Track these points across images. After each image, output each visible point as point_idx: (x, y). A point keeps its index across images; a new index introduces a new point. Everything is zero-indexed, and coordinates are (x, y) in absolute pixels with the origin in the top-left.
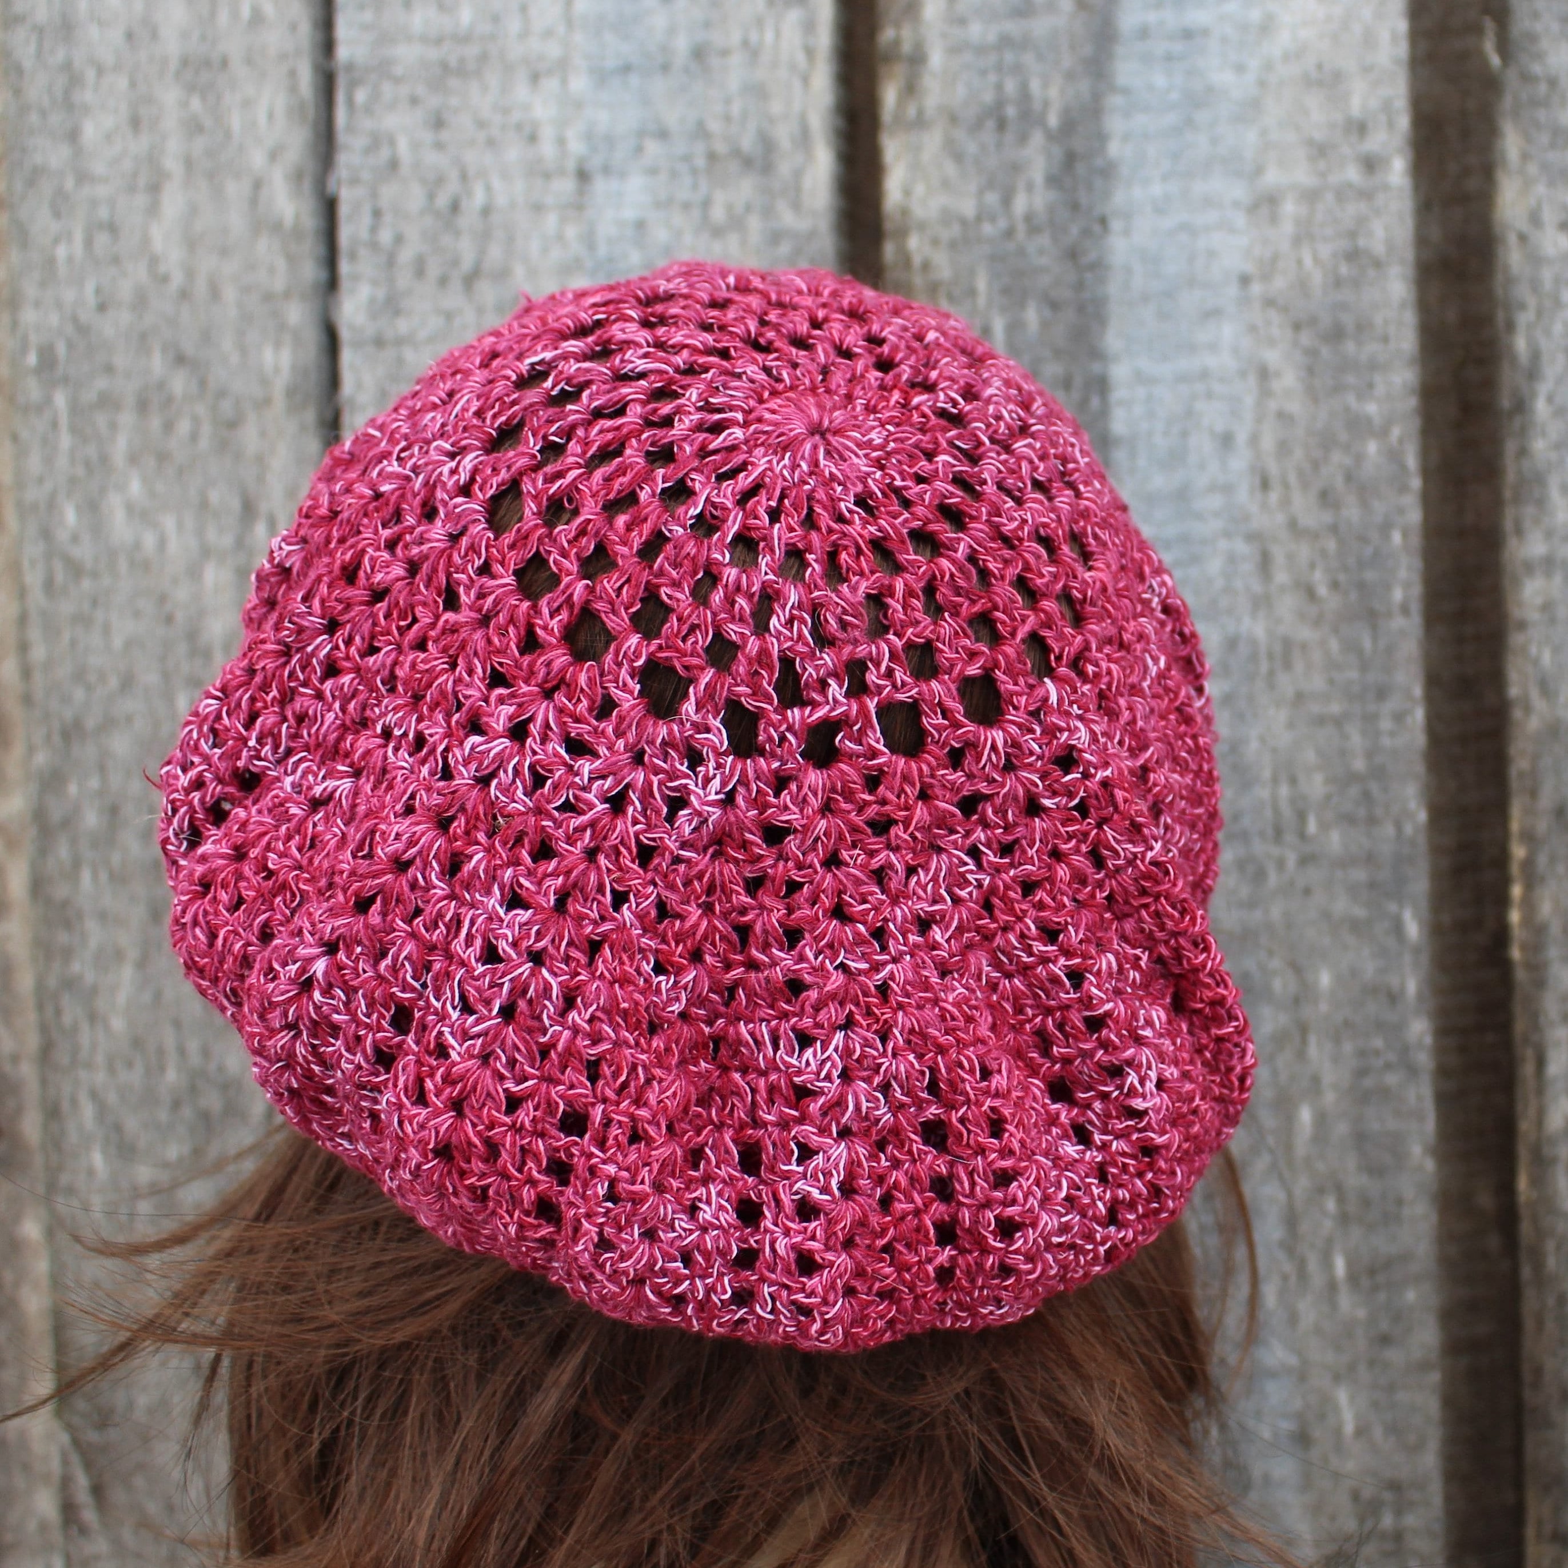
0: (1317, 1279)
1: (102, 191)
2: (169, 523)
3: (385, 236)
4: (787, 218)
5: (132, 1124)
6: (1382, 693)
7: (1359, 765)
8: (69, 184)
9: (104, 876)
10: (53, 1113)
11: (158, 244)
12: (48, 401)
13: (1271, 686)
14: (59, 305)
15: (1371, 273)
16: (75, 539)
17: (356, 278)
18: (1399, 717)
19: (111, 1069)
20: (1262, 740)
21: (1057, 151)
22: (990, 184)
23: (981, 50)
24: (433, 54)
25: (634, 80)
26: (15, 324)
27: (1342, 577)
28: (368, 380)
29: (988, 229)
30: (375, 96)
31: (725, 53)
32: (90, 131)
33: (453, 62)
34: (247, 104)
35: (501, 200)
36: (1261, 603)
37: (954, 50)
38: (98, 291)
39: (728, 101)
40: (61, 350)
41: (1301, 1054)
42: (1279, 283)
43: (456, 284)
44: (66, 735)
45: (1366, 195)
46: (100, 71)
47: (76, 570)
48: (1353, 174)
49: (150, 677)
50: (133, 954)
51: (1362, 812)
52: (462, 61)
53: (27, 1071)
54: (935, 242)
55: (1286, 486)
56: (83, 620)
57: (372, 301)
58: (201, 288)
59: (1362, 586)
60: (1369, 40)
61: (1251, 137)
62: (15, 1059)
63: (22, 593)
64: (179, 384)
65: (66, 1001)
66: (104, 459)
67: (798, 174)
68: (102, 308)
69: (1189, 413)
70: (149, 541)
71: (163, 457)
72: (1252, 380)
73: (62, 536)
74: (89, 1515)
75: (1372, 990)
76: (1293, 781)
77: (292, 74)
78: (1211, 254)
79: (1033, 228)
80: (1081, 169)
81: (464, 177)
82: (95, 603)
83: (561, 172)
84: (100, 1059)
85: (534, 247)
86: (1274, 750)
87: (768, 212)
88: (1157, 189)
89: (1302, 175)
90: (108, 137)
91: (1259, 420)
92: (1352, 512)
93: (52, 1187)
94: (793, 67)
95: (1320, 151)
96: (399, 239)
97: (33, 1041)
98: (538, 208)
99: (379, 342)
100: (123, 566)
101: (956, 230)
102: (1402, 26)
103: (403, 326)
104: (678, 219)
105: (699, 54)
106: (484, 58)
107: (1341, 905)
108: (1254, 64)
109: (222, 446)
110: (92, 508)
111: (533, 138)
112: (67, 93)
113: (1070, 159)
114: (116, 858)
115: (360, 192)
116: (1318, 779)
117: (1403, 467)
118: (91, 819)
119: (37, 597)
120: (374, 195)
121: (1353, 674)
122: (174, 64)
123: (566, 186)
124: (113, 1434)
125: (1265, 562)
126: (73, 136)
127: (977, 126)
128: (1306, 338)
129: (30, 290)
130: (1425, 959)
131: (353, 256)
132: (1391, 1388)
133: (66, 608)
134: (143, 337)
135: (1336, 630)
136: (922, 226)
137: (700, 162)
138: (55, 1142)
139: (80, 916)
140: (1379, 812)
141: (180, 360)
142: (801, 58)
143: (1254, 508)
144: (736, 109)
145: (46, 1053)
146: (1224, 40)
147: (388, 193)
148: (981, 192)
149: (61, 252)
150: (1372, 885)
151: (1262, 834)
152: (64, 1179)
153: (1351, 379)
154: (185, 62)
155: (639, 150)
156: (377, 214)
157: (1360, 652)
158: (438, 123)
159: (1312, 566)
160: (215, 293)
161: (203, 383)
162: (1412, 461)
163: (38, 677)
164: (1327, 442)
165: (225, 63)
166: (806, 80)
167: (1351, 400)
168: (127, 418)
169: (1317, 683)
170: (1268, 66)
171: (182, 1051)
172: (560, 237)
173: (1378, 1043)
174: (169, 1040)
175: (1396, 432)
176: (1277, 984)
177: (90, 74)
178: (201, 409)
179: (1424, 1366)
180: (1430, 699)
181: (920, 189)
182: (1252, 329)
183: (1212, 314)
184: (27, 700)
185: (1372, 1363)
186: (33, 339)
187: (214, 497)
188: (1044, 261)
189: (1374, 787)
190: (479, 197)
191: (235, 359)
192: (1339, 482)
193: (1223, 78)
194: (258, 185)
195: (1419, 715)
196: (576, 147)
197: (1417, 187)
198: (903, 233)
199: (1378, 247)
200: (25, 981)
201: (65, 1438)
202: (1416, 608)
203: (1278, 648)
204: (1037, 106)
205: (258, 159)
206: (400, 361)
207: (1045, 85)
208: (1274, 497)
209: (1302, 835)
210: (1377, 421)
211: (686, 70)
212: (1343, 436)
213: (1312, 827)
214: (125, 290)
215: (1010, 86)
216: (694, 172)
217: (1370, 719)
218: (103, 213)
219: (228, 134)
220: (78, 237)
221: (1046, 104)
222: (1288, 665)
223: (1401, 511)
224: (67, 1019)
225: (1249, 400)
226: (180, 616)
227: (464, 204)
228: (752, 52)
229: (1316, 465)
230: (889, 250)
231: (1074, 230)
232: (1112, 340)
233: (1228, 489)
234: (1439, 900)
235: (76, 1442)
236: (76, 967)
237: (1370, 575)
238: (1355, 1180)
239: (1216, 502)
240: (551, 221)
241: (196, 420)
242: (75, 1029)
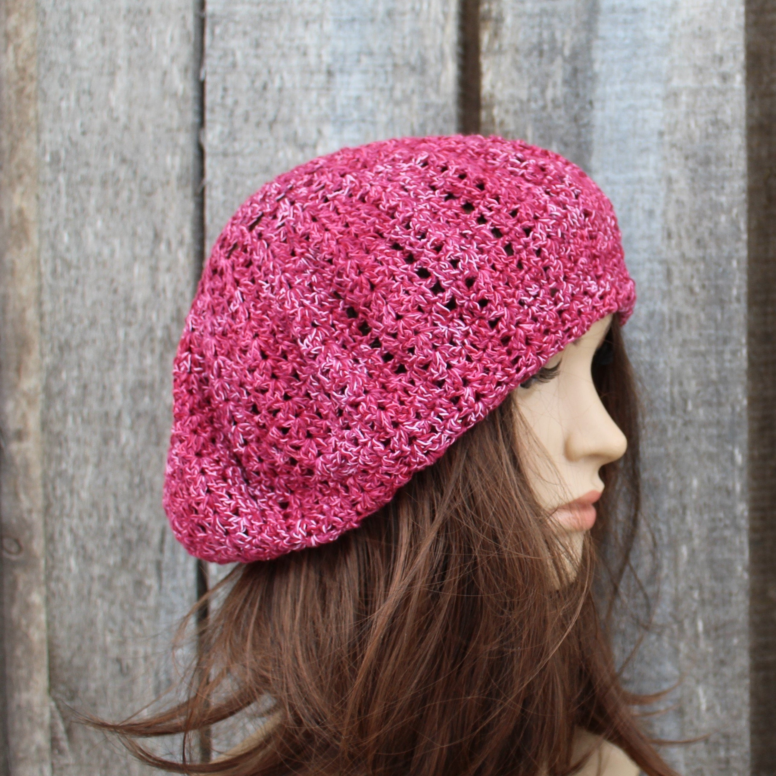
0: (689, 632)
1: (85, 74)
2: (116, 242)
3: (229, 101)
4: (433, 97)
5: (91, 546)
6: (726, 341)
7: (714, 376)
8: (69, 71)
9: (79, 420)
10: (50, 539)
11: (113, 103)
12: (56, 179)
13: (671, 336)
14: (63, 132)
15: (724, 132)
16: (68, 250)
17: (213, 121)
18: (734, 353)
19: (81, 518)
20: (665, 363)
21: (569, 68)
22: (535, 83)
23: (531, 16)
24: (255, 10)
25: (357, 26)
26: (39, 141)
27: (707, 283)
28: (219, 172)
29: (533, 105)
30: (226, 30)
31: (403, 14)
32: (80, 44)
33: (265, 14)
34: (160, 33)
35: (288, 85)
36: (667, 295)
37: (519, 16)
38: (82, 125)
39: (404, 38)
40: (63, 154)
41: (683, 520)
42: (678, 136)
43: (265, 126)
44: (61, 349)
45: (722, 93)
46: (85, 14)
47: (68, 265)
48: (716, 82)
49: (106, 321)
50: (93, 460)
51: (715, 400)
52: (270, 14)
53: (37, 518)
54: (507, 111)
55: (680, 237)
56: (71, 291)
57: (222, 133)
58: (135, 126)
59: (717, 287)
60: (725, 16)
61: (666, 62)
62: (30, 511)
63: (40, 275)
64: (123, 172)
65: (58, 482)
66: (83, 210)
67: (438, 76)
68: (84, 133)
69: (632, 200)
70: (106, 251)
71: (114, 210)
72: (664, 184)
73: (61, 248)
74: (64, 744)
75: (719, 489)
76: (681, 384)
77: (184, 18)
78: (645, 121)
79: (556, 106)
80: (580, 76)
81: (270, 72)
82: (77, 282)
83: (319, 71)
84: (75, 512)
85: (305, 109)
86: (672, 369)
87: (423, 94)
88: (618, 88)
89: (691, 82)
90: (89, 48)
91: (667, 204)
92: (713, 251)
93: (49, 578)
94: (437, 22)
95: (700, 70)
96: (236, 103)
97: (40, 503)
98: (307, 89)
99: (225, 154)
100: (92, 263)
101: (517, 105)
102: (742, 9)
103: (237, 146)
104: (377, 97)
105: (390, 14)
106: (281, 13)
107: (705, 446)
108: (667, 26)
109: (144, 204)
110: (77, 234)
111: (305, 54)
112: (68, 25)
113: (575, 71)
114: (85, 411)
115: (217, 78)
116: (693, 383)
117: (739, 229)
118: (73, 391)
119: (48, 278)
120: (224, 80)
121: (712, 331)
122: (123, 12)
123: (321, 78)
124: (77, 703)
125: (669, 275)
126: (71, 46)
127: (529, 54)
128: (691, 163)
129: (47, 123)
130: (745, 473)
131: (212, 111)
132: (725, 686)
133: (63, 284)
134: (105, 148)
135: (703, 309)
136: (500, 103)
137: (389, 68)
138: (51, 554)
139: (66, 440)
140: (723, 400)
141: (124, 161)
142: (441, 17)
143: (664, 248)
144: (408, 42)
145: (47, 509)
146: (653, 14)
147: (231, 79)
148: (530, 87)
149: (64, 104)
150: (719, 436)
151: (665, 410)
152: (55, 573)
153: (713, 184)
154: (129, 11)
155: (359, 61)
156: (225, 89)
157: (715, 321)
158: (257, 45)
159: (692, 277)
160: (142, 128)
161: (135, 173)
162: (743, 226)
163: (47, 319)
164: (701, 215)
165: (149, 12)
166: (443, 29)
167: (713, 194)
168: (96, 189)
169: (694, 335)
170: (675, 28)
171: (117, 510)
172: (318, 104)
173: (721, 515)
174: (111, 505)
175: (735, 211)
176: (671, 485)
177: (81, 16)
178: (133, 186)
179: (741, 676)
180: (749, 344)
181: (500, 85)
182: (665, 158)
183: (645, 150)
184: (42, 330)
185: (715, 675)
186: (48, 148)
187: (139, 230)
188: (561, 122)
189: (721, 388)
190: (277, 83)
191: (151, 161)
192: (706, 235)
193: (652, 33)
194: (165, 73)
195: (744, 352)
196: (327, 59)
197: (748, 88)
198: (491, 106)
199: (728, 119)
200: (36, 472)
201: (53, 704)
202: (744, 299)
203: (674, 318)
204: (559, 45)
205: (165, 60)
206: (236, 164)
207: (563, 34)
208: (674, 242)
209: (685, 411)
210: (726, 205)
211: (383, 22)
212: (709, 213)
213: (690, 407)
214: (96, 125)
215: (546, 35)
216: (386, 73)
217: (720, 353)
218: (86, 86)
219: (150, 48)
220: (73, 98)
221: (564, 43)
222: (679, 326)
223: (737, 251)
224: (59, 492)
225: (662, 194)
226: (121, 290)
227: (270, 86)
228: (416, 13)
229: (695, 227)
230: (483, 115)
231: (576, 107)
232: (594, 163)
233: (650, 238)
234: (753, 443)
235: (58, 707)
236: (64, 466)
237: (720, 282)
238: (708, 583)
239: (645, 244)
240: (314, 95)
241: (131, 191)
242: (63, 497)
